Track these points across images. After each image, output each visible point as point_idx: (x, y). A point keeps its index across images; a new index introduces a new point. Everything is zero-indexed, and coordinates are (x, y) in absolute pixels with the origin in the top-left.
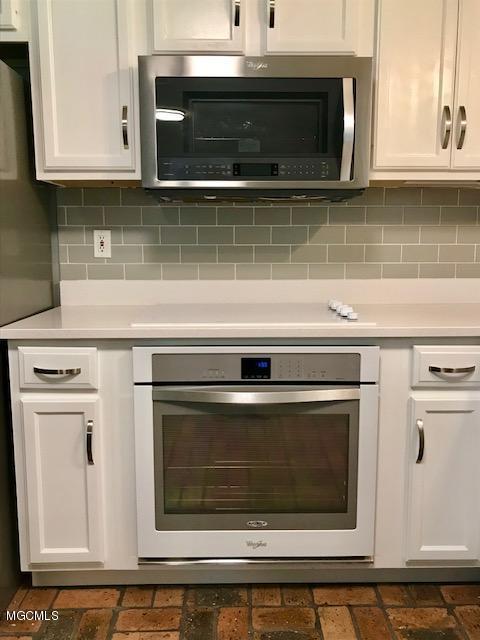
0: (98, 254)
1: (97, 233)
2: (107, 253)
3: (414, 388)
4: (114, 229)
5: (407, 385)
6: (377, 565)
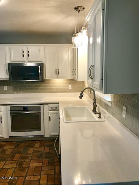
0: (5, 90)
1: (4, 86)
2: (6, 89)
3: (49, 111)
4: (7, 86)
5: (48, 110)
6: (45, 137)
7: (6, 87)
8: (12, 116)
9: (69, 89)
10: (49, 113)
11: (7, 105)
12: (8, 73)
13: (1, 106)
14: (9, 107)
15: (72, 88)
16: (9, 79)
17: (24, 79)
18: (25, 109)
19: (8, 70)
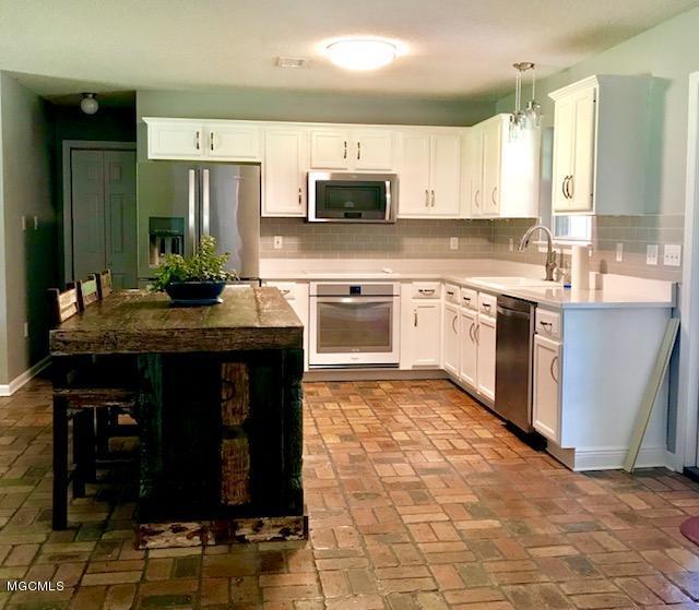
0: (276, 247)
1: (276, 237)
3: (414, 298)
4: (283, 236)
5: (411, 296)
6: (401, 368)
7: (280, 238)
9: (452, 248)
10: (413, 303)
11: (307, 281)
12: (304, 200)
13: (293, 283)
14: (314, 285)
15: (459, 246)
16: (304, 215)
17: (346, 216)
18: (355, 291)
19: (304, 190)
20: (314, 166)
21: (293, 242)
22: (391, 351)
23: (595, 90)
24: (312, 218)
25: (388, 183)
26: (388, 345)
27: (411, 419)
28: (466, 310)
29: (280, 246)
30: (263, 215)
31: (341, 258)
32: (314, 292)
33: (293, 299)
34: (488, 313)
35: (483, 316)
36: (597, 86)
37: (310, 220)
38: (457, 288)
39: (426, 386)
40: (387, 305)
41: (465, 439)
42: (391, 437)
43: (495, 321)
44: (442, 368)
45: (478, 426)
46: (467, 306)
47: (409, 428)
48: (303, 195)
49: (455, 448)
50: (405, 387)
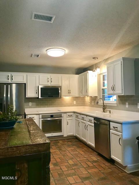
3: (67, 117)
6: (64, 136)
7: (31, 103)
8: (43, 122)
9: (74, 104)
10: (67, 119)
11: (39, 114)
12: (37, 93)
13: (35, 115)
14: (41, 115)
15: (76, 103)
16: (38, 97)
17: (49, 97)
18: (52, 116)
19: (38, 90)
20: (40, 84)
21: (34, 104)
22: (62, 132)
23: (121, 61)
24: (40, 97)
25: (59, 88)
26: (61, 130)
27: (72, 154)
28: (82, 121)
29: (31, 105)
30: (26, 97)
31: (47, 107)
32: (41, 117)
33: (35, 119)
34: (91, 122)
35: (88, 123)
36: (122, 61)
37: (39, 98)
38: (79, 114)
39: (71, 141)
40: (60, 120)
41: (90, 161)
42: (68, 163)
43: (94, 124)
44: (75, 135)
45: (92, 156)
46: (83, 120)
47: (72, 158)
48: (37, 91)
49: (89, 166)
50: (66, 142)
